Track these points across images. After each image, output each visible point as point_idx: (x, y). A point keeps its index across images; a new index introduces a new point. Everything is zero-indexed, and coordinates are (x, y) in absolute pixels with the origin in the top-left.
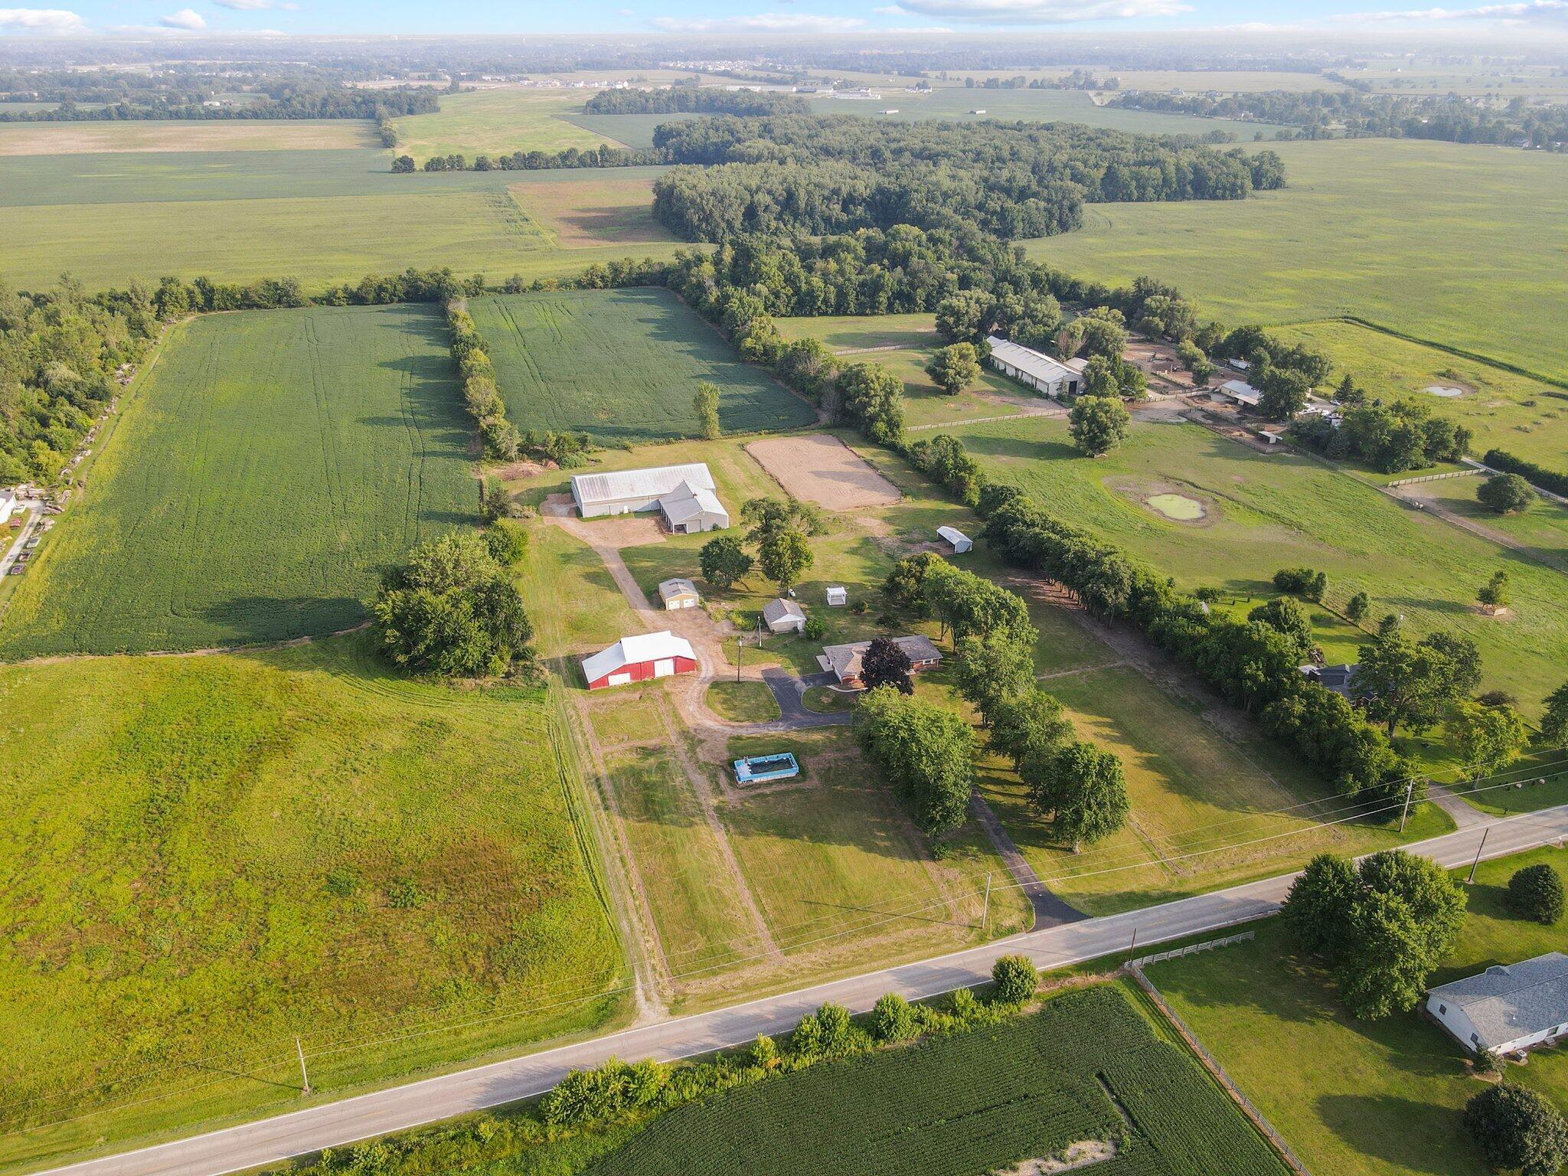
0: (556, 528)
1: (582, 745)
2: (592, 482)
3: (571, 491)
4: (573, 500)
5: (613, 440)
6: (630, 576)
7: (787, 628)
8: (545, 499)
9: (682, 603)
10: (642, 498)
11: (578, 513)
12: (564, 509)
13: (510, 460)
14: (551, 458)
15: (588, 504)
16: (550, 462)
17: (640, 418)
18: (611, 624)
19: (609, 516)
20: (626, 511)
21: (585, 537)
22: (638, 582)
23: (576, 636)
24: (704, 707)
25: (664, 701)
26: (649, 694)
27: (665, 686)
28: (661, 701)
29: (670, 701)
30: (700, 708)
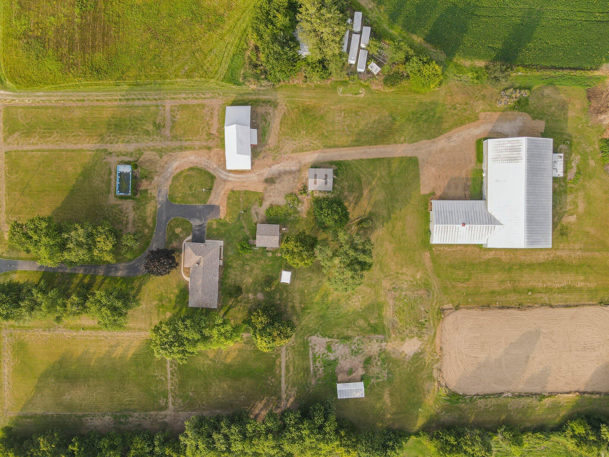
0: (471, 119)
1: (176, 96)
24: (191, 165)
25: (204, 146)
26: (214, 139)
27: (218, 149)
28: (205, 144)
29: (203, 148)
30: (191, 163)
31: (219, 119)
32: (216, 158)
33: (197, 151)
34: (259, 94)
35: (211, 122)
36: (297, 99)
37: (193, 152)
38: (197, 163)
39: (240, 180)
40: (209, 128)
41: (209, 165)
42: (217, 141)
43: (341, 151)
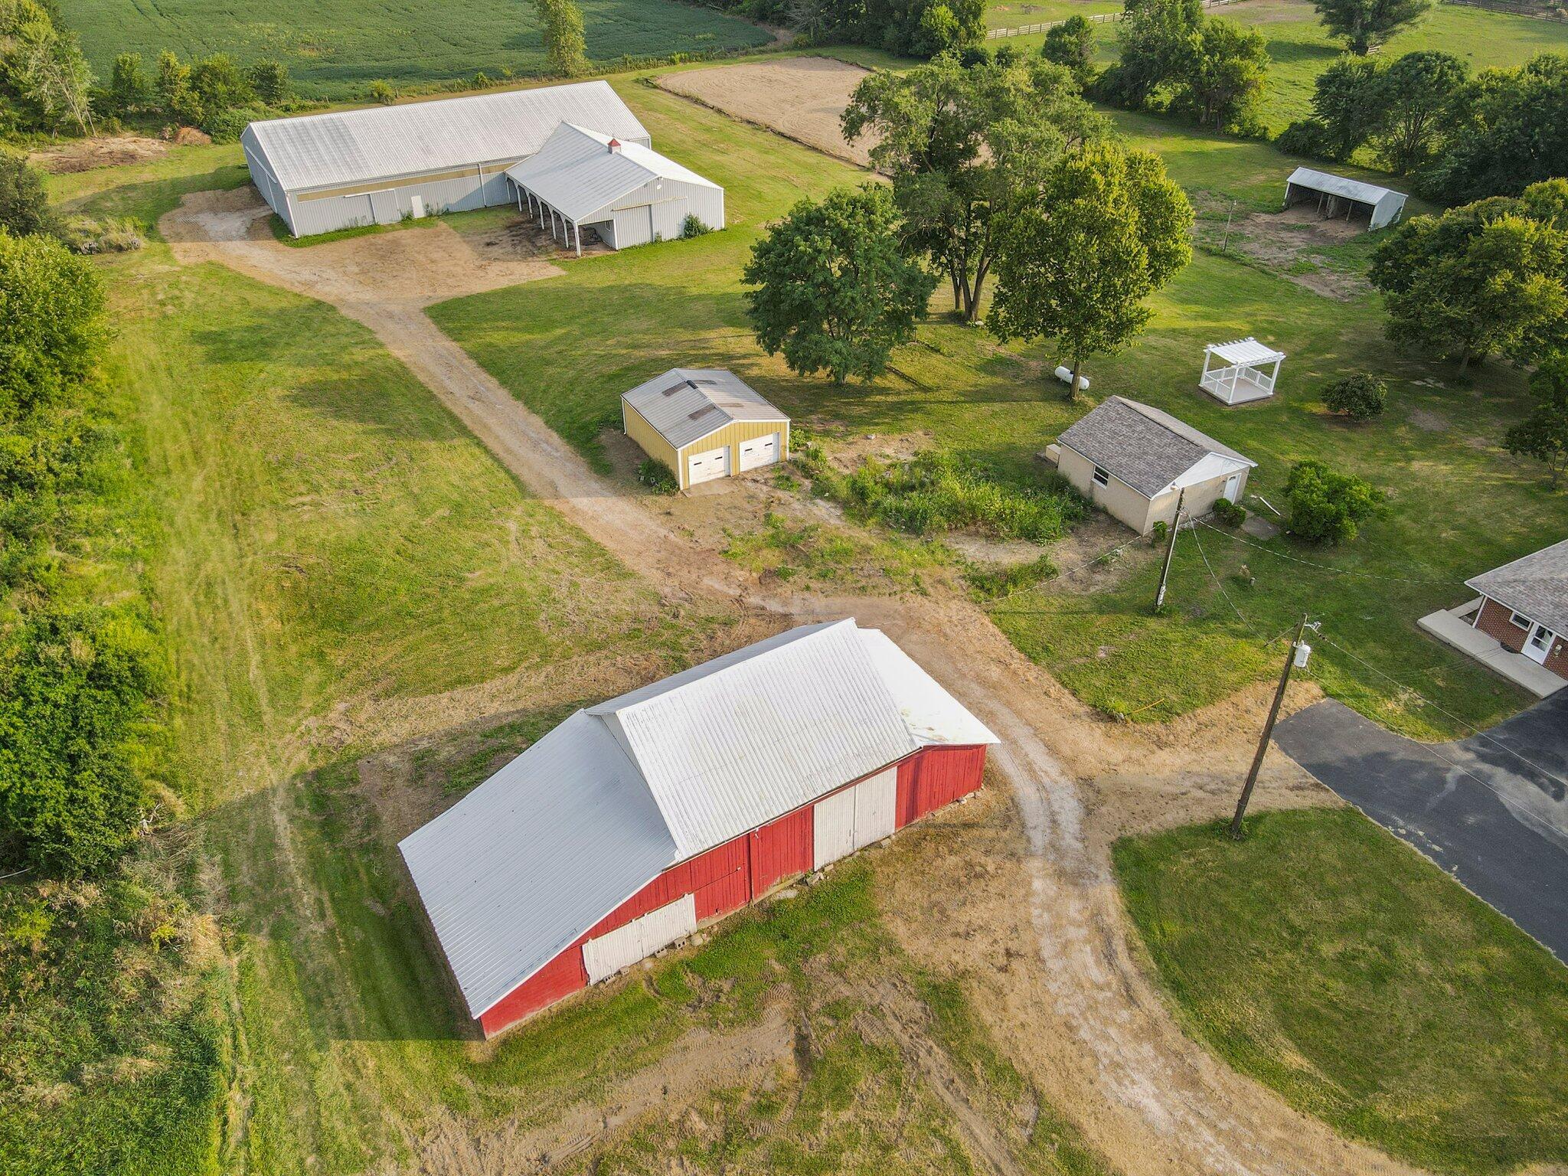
0: (215, 270)
2: (303, 136)
3: (250, 182)
4: (258, 199)
5: (344, 88)
6: (492, 383)
7: (1195, 508)
8: (176, 204)
9: (732, 456)
10: (460, 172)
11: (279, 228)
12: (235, 223)
13: (73, 131)
14: (189, 121)
15: (304, 195)
16: (185, 130)
17: (394, 52)
18: (477, 578)
19: (373, 228)
20: (419, 213)
21: (311, 285)
22: (529, 401)
23: (337, 658)
24: (1207, 1063)
25: (956, 1056)
26: (837, 1010)
27: (898, 929)
28: (935, 1058)
29: (987, 1054)
30: (1191, 1080)
31: (629, 1066)
32: (975, 915)
33: (1051, 1085)
34: (272, 876)
35: (697, 1123)
36: (254, 672)
37: (1092, 1130)
38: (1151, 1031)
39: (993, 705)
40: (766, 1108)
41: (1073, 933)
42: (839, 970)
43: (508, 451)
